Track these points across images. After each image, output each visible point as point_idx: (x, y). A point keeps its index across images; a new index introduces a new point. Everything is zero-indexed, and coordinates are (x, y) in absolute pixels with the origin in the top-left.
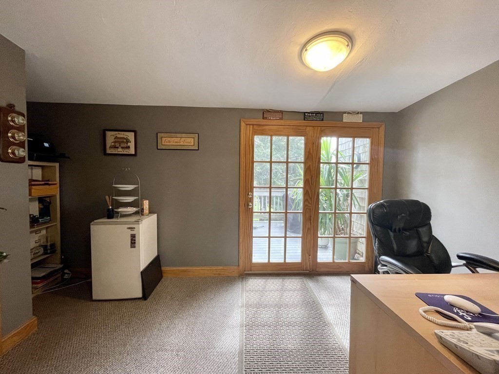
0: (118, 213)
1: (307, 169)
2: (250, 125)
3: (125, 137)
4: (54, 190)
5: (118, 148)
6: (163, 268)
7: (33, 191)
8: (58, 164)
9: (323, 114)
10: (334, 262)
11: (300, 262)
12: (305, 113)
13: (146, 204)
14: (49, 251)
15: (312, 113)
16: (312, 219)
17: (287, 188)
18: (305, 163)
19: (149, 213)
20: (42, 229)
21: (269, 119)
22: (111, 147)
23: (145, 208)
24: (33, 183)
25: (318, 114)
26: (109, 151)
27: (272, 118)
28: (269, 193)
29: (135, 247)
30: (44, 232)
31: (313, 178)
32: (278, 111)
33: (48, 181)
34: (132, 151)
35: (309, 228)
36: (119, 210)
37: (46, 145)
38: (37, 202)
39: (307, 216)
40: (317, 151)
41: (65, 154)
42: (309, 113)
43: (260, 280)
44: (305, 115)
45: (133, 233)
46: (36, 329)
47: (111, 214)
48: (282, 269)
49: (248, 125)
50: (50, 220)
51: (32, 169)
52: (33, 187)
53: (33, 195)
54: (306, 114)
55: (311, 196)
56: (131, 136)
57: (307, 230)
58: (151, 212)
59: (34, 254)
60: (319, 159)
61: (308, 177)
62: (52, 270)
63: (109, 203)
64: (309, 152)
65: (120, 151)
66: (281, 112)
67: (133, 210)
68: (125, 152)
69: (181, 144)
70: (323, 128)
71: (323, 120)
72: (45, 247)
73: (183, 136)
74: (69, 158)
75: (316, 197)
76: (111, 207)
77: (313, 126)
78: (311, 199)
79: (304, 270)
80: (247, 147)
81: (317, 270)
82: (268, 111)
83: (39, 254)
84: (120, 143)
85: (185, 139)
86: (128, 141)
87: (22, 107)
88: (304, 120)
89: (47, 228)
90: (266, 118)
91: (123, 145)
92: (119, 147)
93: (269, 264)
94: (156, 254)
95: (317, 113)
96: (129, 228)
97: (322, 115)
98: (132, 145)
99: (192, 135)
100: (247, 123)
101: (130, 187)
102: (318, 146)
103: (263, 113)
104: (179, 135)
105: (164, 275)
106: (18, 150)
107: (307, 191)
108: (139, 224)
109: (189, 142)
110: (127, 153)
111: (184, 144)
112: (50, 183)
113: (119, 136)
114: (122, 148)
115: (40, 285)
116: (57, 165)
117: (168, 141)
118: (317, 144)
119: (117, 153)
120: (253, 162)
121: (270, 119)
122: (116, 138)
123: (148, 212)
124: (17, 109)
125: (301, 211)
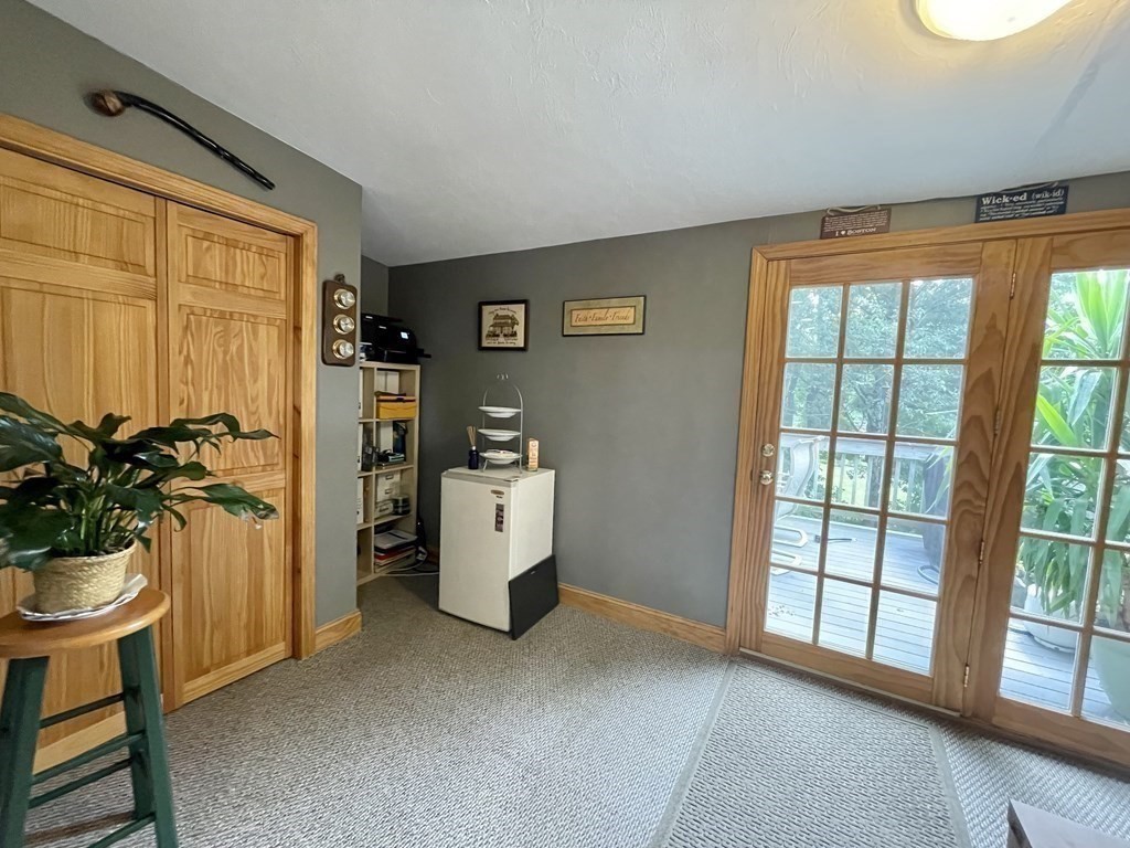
0: (484, 459)
1: (974, 385)
2: (779, 260)
3: (510, 314)
4: (410, 411)
5: (498, 336)
6: (562, 585)
7: (381, 410)
8: (419, 367)
9: (1066, 189)
10: (1077, 717)
11: (927, 674)
12: (979, 198)
13: (534, 446)
14: (400, 510)
15: (1011, 193)
16: (987, 549)
17: (891, 440)
18: (970, 363)
19: (539, 466)
20: (396, 472)
21: (841, 236)
22: (488, 336)
23: (530, 455)
24: (382, 398)
25: (1039, 191)
26: (485, 344)
27: (851, 233)
29: (501, 530)
30: (397, 478)
31: (1001, 414)
32: (876, 207)
33: (405, 395)
34: (520, 342)
36: (486, 455)
37: (404, 335)
38: (391, 429)
39: (966, 536)
40: (1026, 322)
41: (423, 350)
42: (998, 195)
43: (778, 684)
44: (980, 204)
45: (500, 502)
46: (359, 629)
47: (474, 462)
48: (857, 677)
49: (772, 260)
50: (405, 460)
51: (386, 375)
52: (382, 404)
53: (381, 417)
54: (987, 201)
55: (987, 476)
56: (519, 311)
58: (543, 464)
59: (380, 511)
60: (1036, 348)
61: (977, 410)
62: (401, 541)
63: (472, 441)
64: (992, 327)
65: (502, 342)
66: (887, 208)
67: (512, 456)
68: (509, 343)
69: (608, 322)
70: (1058, 241)
71: (1062, 210)
72: (396, 502)
73: (611, 305)
74: (429, 356)
75: (1008, 478)
76: (474, 448)
77: (1016, 238)
78: (988, 484)
79: (937, 705)
80: (768, 323)
81: (995, 720)
82: (838, 213)
83: (387, 512)
84: (502, 326)
85: (617, 310)
86: (514, 322)
87: (354, 278)
88: (974, 221)
89: (402, 471)
90: (831, 235)
91: (507, 330)
92: (501, 335)
93: (813, 650)
94: (549, 553)
95: (1033, 191)
96: (495, 492)
97: (1058, 193)
98: (520, 329)
99: (632, 301)
100: (771, 256)
101: (506, 412)
102: (1031, 305)
103: (823, 220)
104: (604, 303)
105: (562, 599)
106: (345, 346)
108: (509, 486)
109: (623, 315)
110: (512, 345)
111: (613, 322)
112: (405, 398)
113: (501, 313)
114: (505, 335)
115: (383, 562)
116: (417, 368)
117: (584, 318)
118: (1027, 298)
119: (496, 345)
120: (782, 361)
121: (846, 235)
122: (497, 317)
123: (536, 464)
124: (348, 281)
125: (945, 518)
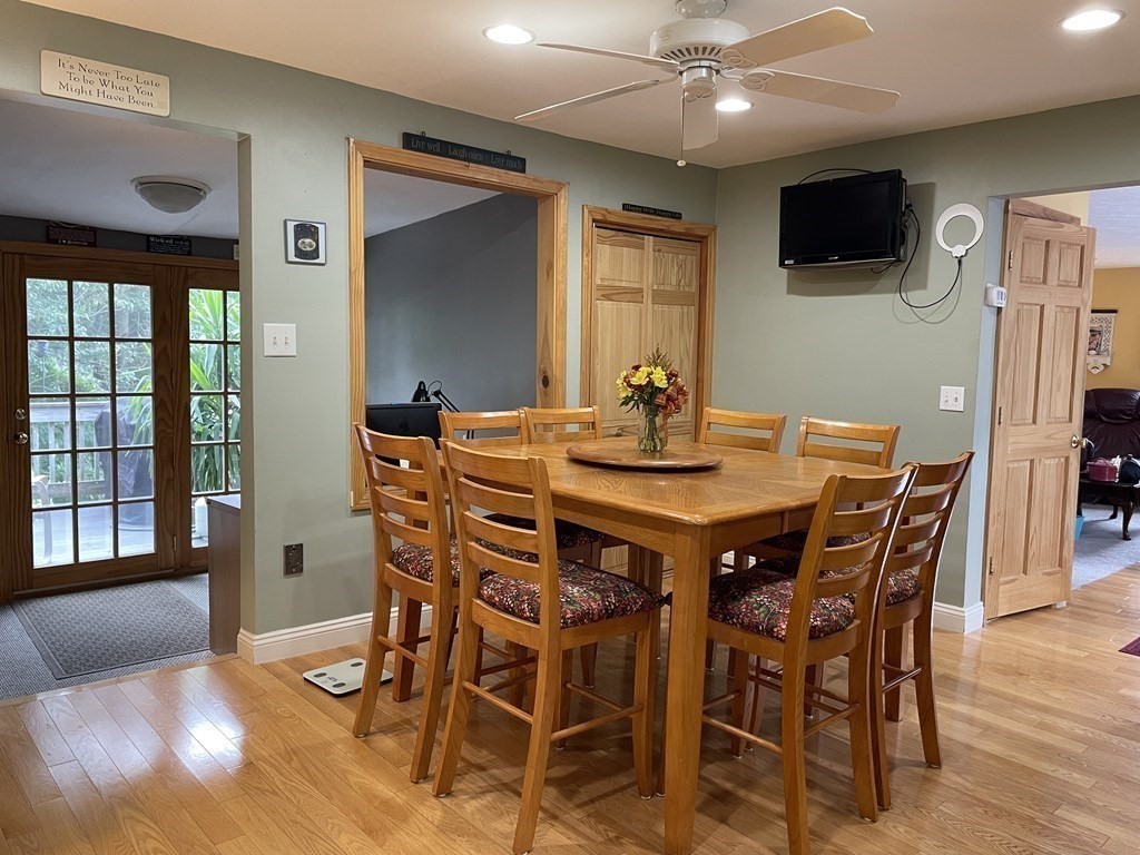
1: (159, 355)
9: (190, 242)
11: (153, 552)
12: (148, 236)
15: (165, 238)
17: (113, 396)
18: (154, 341)
21: (62, 244)
25: (179, 240)
27: (69, 242)
28: (68, 412)
31: (174, 374)
32: (86, 227)
35: (169, 479)
39: (165, 452)
40: (181, 317)
42: (158, 237)
44: (148, 240)
48: (111, 574)
54: (152, 239)
55: (172, 413)
57: (164, 483)
60: (187, 332)
61: (162, 372)
64: (164, 320)
66: (92, 230)
70: (190, 270)
71: (189, 254)
75: (182, 413)
77: (170, 265)
78: (173, 418)
79: (161, 569)
81: (192, 564)
82: (59, 226)
88: (148, 250)
90: (55, 241)
93: (77, 567)
95: (177, 238)
97: (187, 243)
100: (6, 250)
102: (182, 308)
103: (48, 227)
107: (162, 400)
118: (179, 303)
120: (25, 339)
121: (66, 244)
125: (151, 444)
